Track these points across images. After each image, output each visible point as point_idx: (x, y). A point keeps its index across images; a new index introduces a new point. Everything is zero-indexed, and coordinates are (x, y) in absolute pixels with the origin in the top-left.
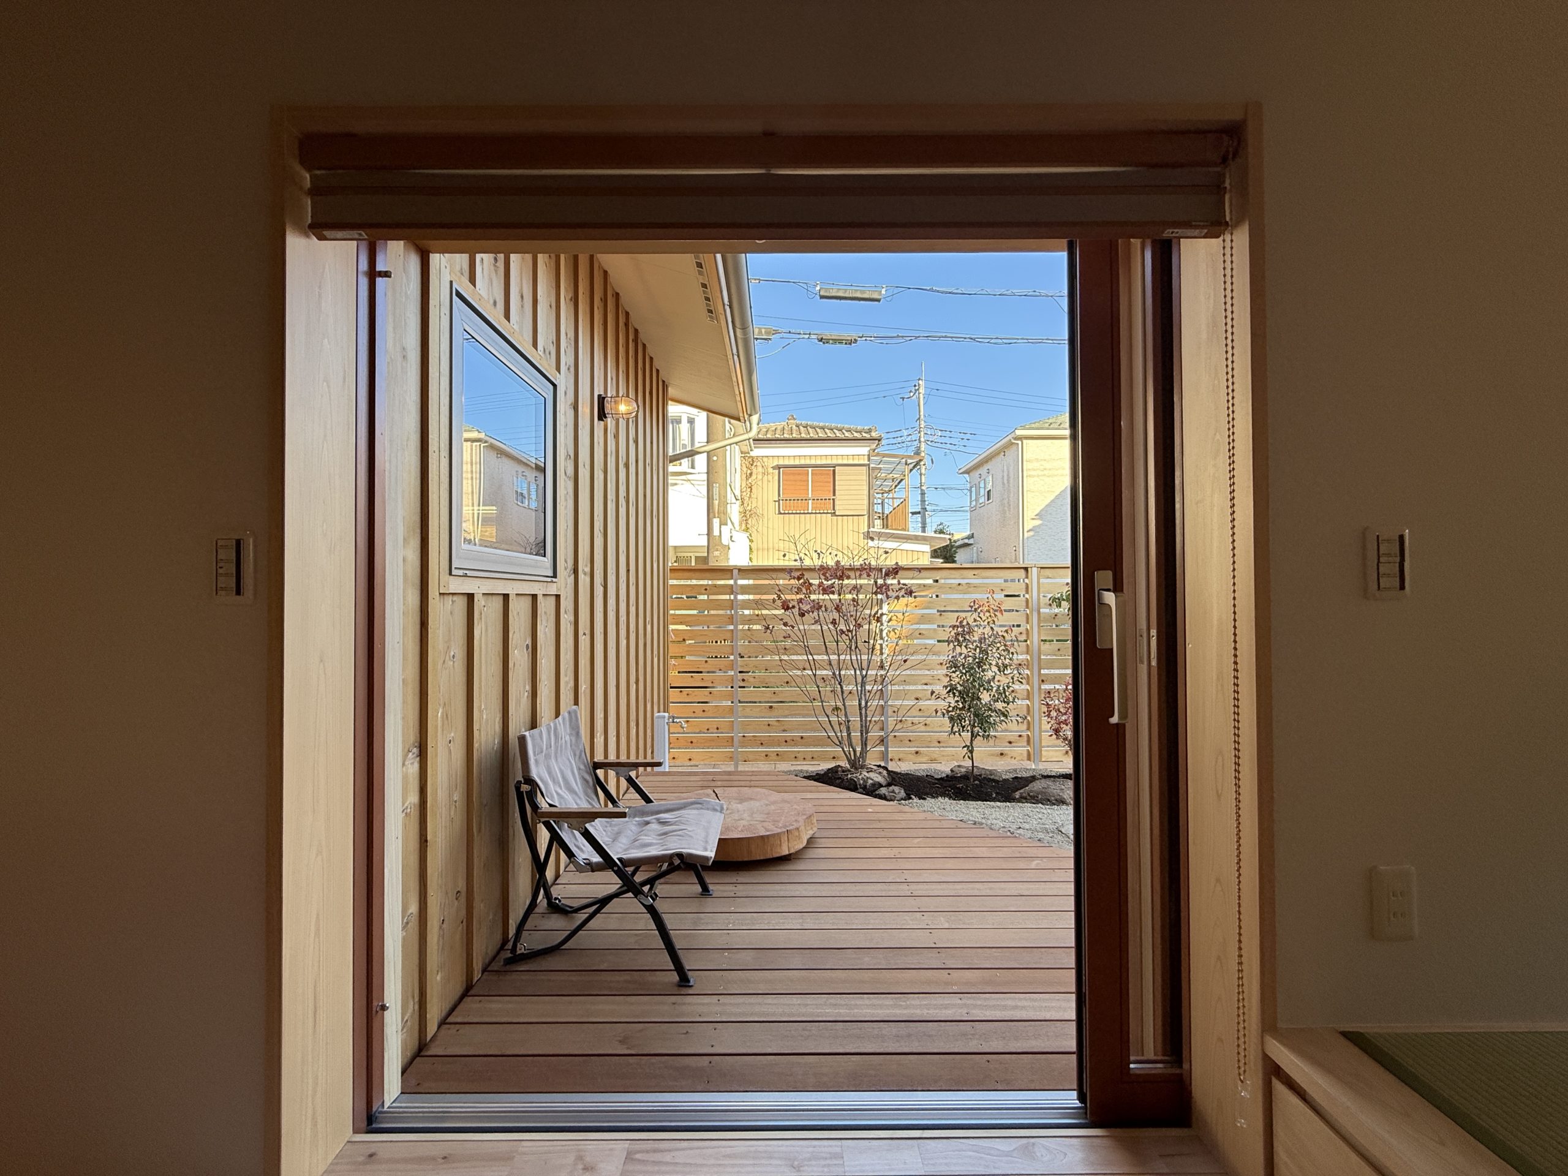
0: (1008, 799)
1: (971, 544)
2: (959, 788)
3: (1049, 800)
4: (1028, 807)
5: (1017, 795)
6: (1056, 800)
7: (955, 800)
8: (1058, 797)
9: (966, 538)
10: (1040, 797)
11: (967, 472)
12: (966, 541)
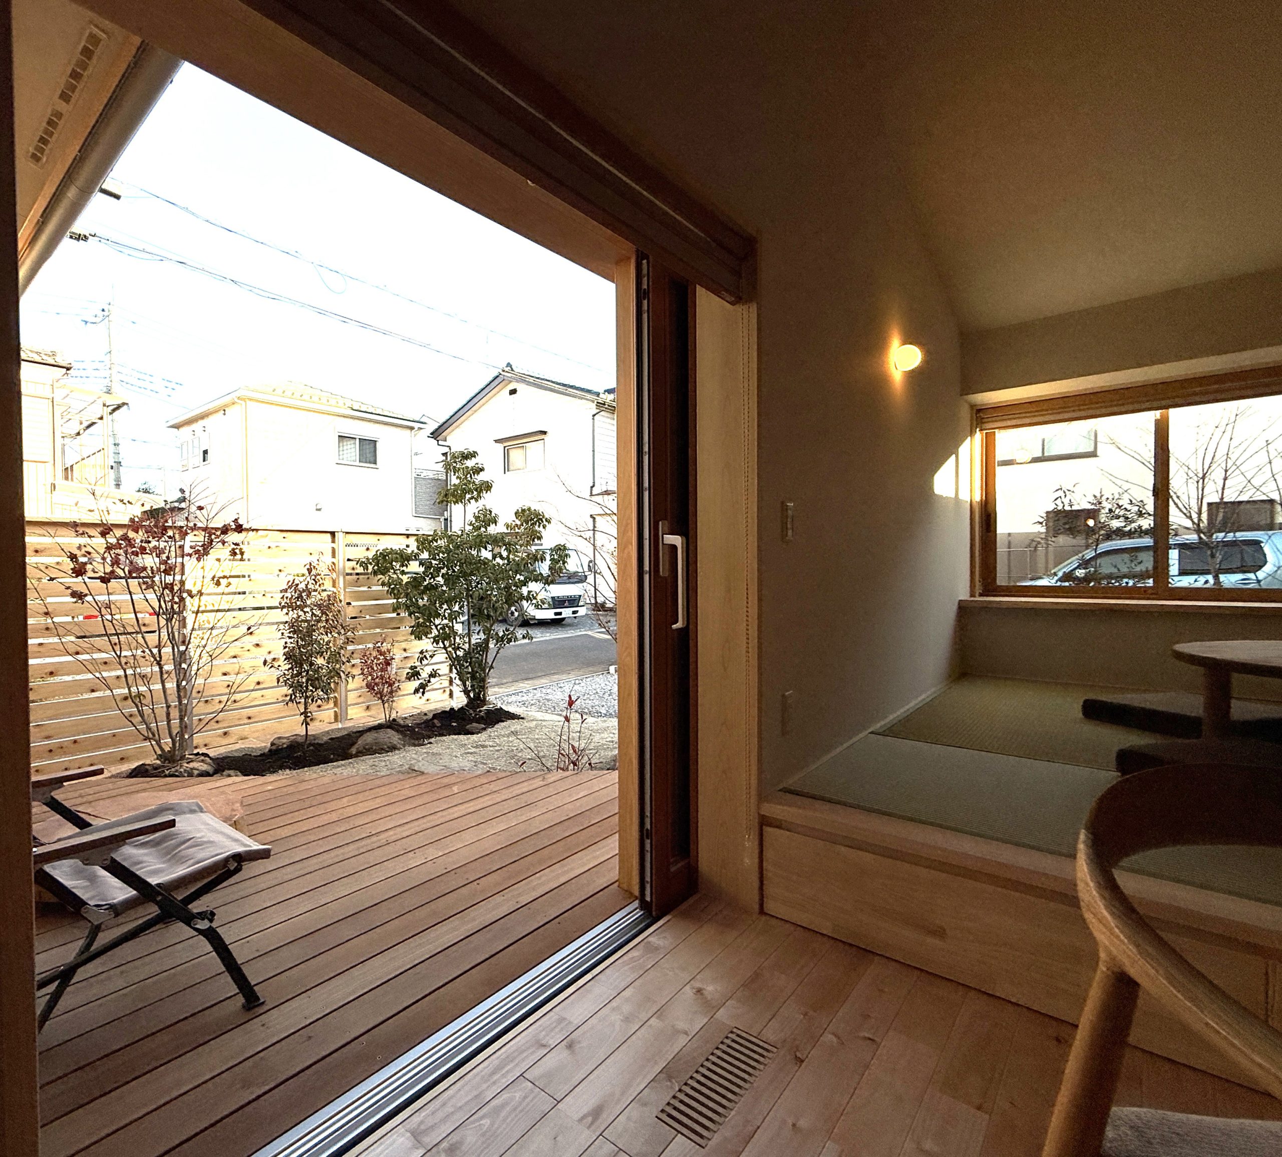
0: (346, 756)
1: (183, 509)
2: (297, 757)
3: (382, 749)
4: (369, 760)
5: (353, 750)
6: (388, 747)
7: (295, 769)
8: (390, 745)
9: (176, 502)
10: (374, 748)
11: (177, 426)
12: (176, 504)
